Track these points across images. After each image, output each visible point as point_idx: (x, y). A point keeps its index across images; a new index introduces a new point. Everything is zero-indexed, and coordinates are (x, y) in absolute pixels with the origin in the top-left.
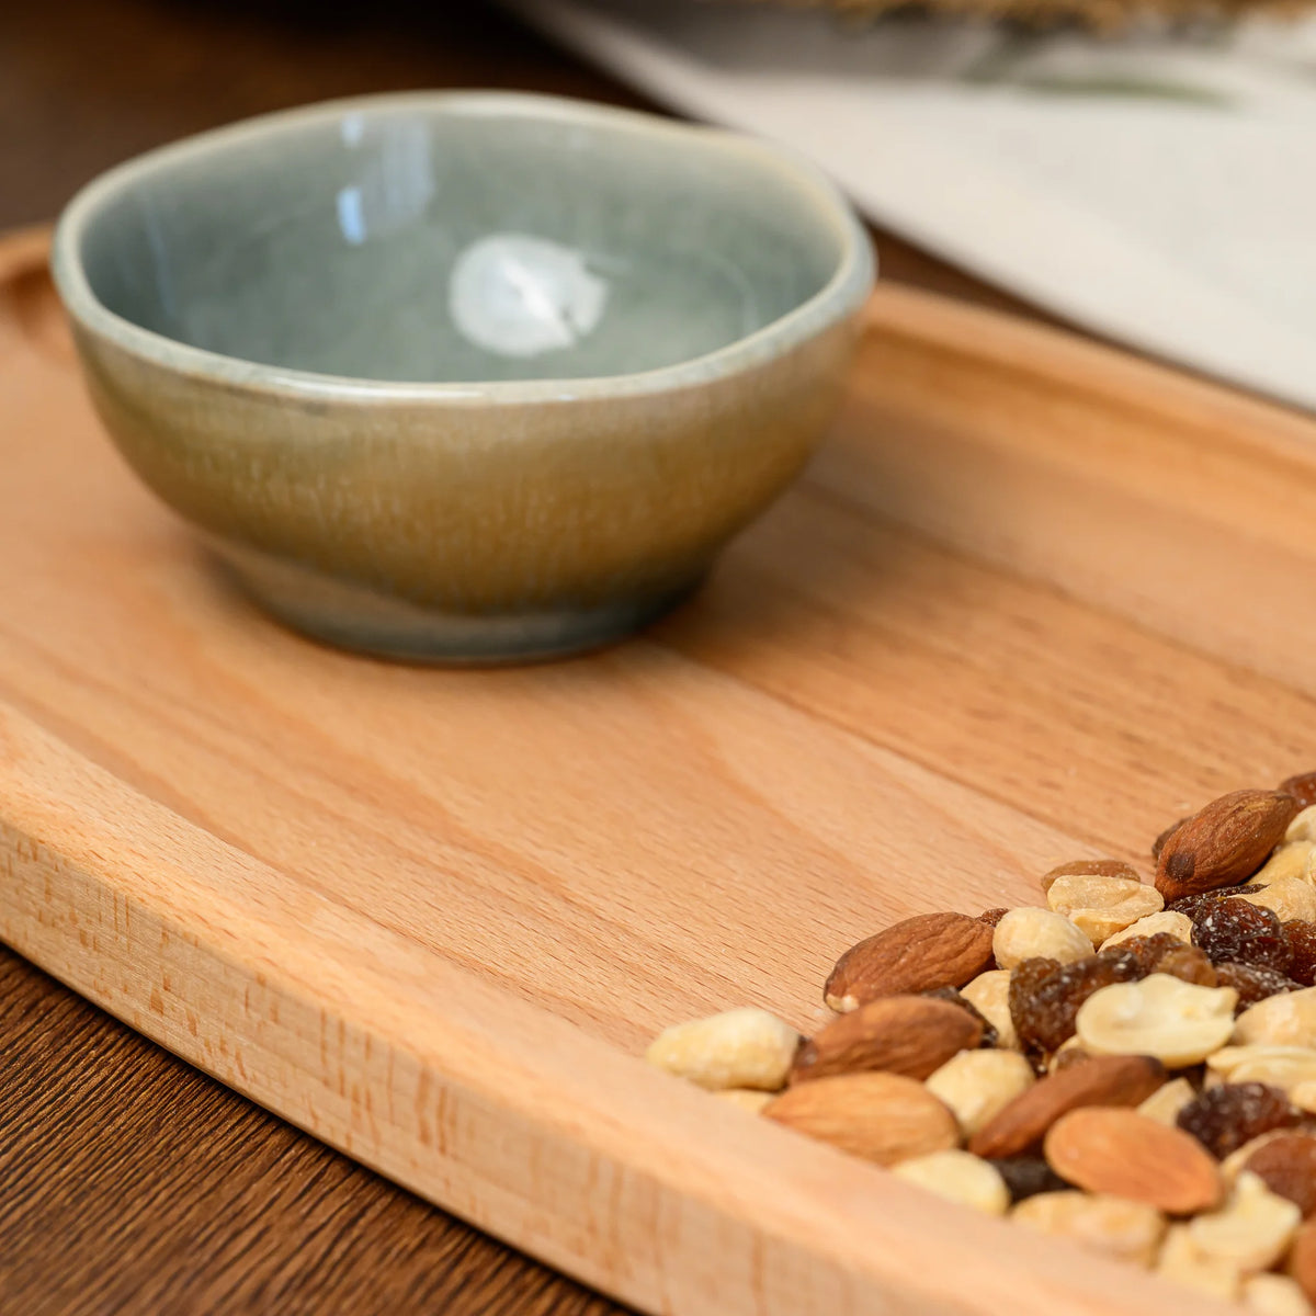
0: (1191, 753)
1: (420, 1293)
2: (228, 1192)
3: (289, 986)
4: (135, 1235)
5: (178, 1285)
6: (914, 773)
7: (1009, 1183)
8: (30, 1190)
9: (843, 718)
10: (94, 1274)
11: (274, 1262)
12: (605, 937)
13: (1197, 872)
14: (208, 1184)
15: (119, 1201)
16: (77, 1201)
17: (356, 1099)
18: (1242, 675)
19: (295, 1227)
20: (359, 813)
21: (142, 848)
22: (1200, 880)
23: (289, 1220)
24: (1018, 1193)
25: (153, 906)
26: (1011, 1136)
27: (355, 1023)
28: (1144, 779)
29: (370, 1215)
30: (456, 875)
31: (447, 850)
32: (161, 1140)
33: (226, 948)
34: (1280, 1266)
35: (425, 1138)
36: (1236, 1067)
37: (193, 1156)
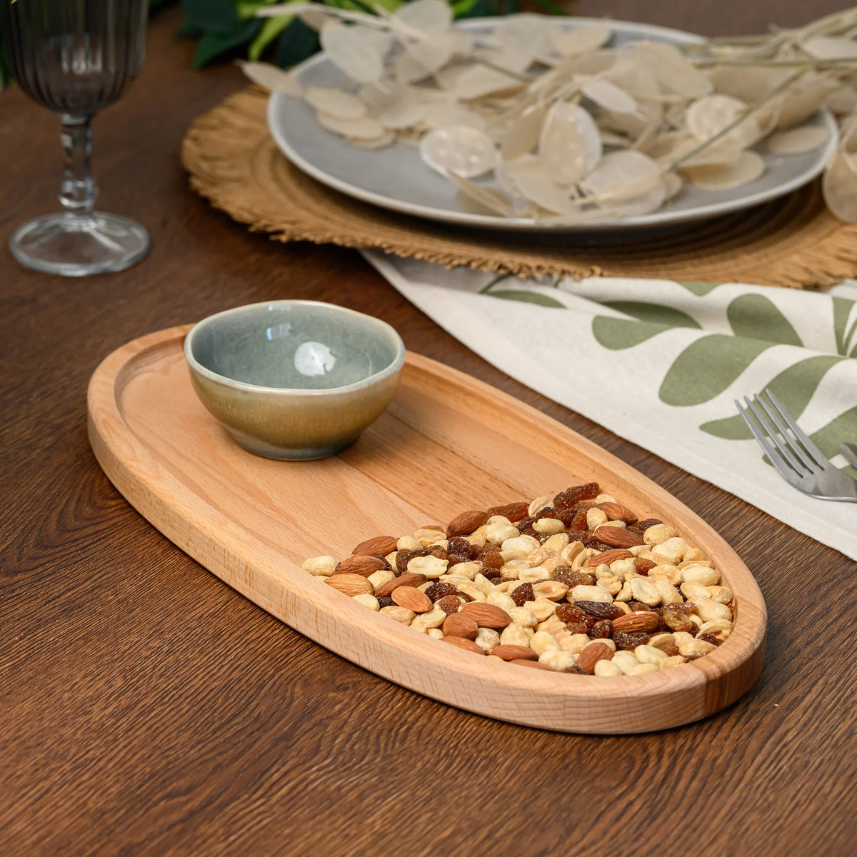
0: (472, 499)
1: (241, 619)
2: (199, 592)
3: (218, 542)
4: (174, 601)
5: (182, 613)
6: (397, 499)
7: (380, 603)
8: (150, 588)
9: (381, 482)
10: (162, 609)
11: (206, 610)
12: (303, 536)
13: (456, 530)
14: (194, 590)
15: (171, 592)
16: (161, 591)
17: (231, 571)
18: (494, 479)
19: (214, 602)
20: (249, 499)
21: (187, 505)
22: (456, 532)
23: (212, 600)
24: (382, 605)
25: (188, 519)
26: (384, 591)
27: (232, 552)
28: (458, 505)
29: (233, 600)
30: (270, 517)
31: (269, 510)
32: (185, 578)
33: (204, 531)
34: (440, 627)
35: (246, 582)
36: (445, 579)
37: (192, 583)
